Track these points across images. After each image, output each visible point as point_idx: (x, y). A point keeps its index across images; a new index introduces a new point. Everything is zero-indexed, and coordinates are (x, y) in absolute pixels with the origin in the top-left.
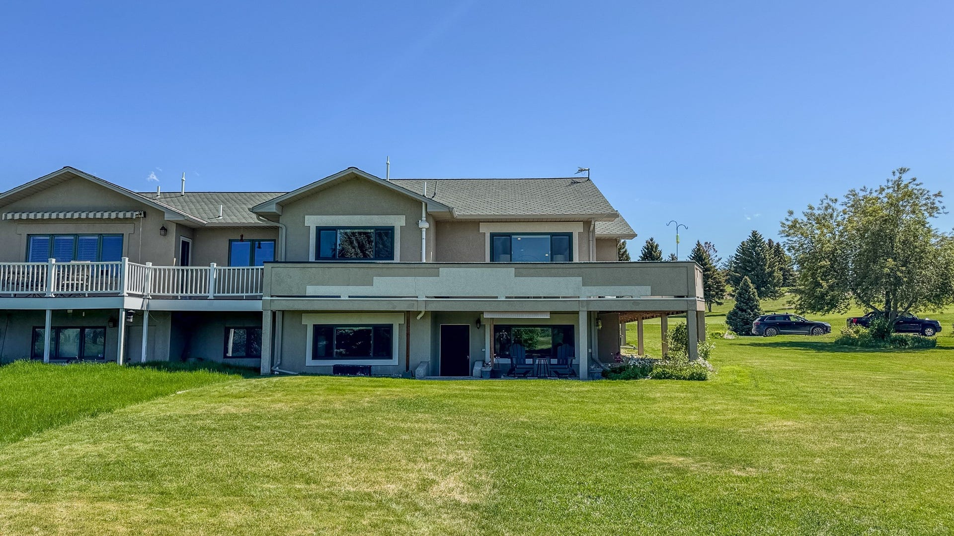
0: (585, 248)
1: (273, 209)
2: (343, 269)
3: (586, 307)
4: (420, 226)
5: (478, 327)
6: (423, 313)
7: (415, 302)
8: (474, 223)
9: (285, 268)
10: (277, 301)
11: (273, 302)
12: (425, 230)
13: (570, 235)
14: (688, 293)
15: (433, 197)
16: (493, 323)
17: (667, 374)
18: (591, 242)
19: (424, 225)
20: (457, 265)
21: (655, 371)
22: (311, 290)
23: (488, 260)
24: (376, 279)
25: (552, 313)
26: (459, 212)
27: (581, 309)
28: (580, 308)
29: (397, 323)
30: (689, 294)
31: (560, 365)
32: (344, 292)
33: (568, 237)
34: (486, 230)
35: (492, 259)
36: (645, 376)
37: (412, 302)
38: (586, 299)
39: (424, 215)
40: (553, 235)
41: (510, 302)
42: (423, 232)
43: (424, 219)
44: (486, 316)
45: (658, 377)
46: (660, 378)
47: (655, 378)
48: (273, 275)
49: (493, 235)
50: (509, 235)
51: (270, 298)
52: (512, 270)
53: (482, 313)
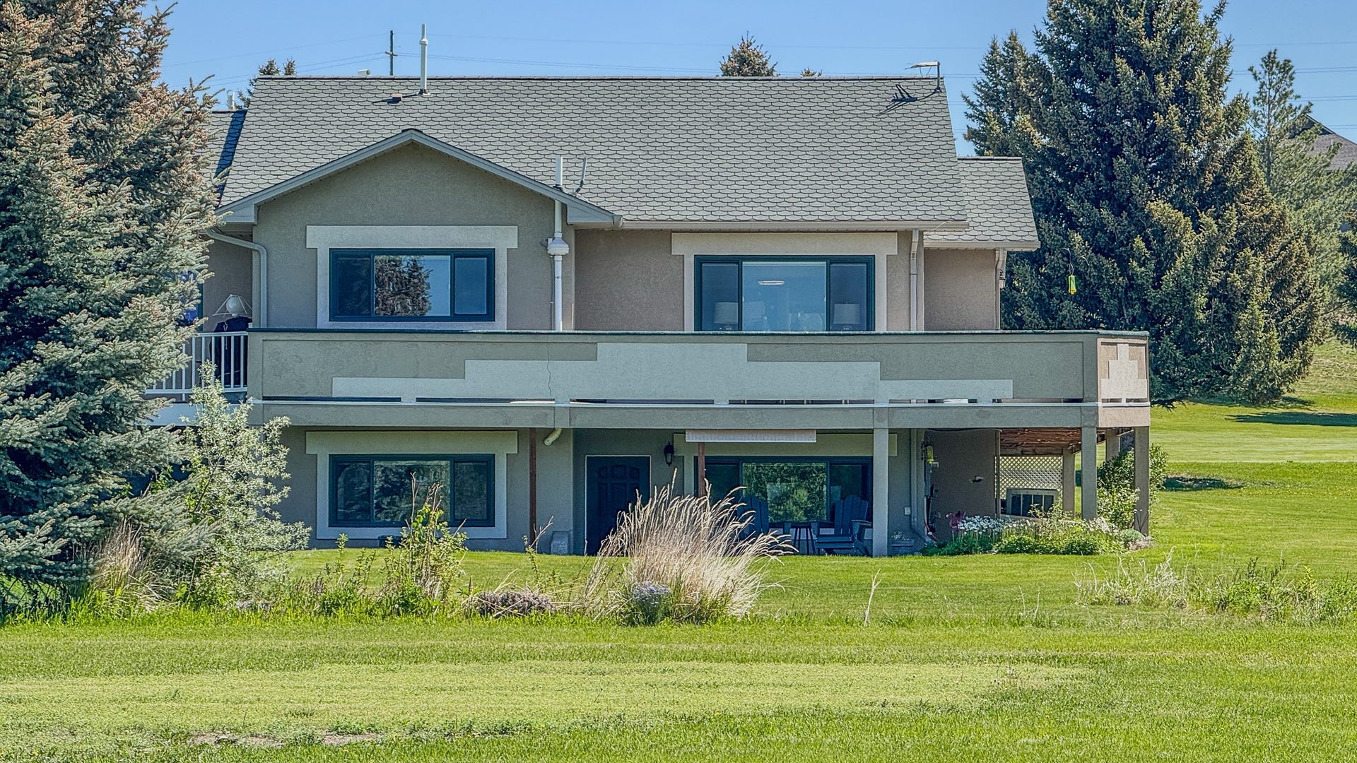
0: (901, 290)
1: (249, 216)
2: (405, 344)
3: (886, 422)
4: (551, 251)
5: (669, 461)
6: (559, 432)
7: (548, 411)
8: (661, 237)
9: (290, 343)
10: (276, 407)
11: (268, 410)
12: (560, 258)
13: (869, 262)
14: (1083, 394)
15: (578, 190)
16: (703, 453)
17: (1025, 544)
18: (914, 278)
19: (559, 249)
20: (633, 337)
21: (1005, 541)
22: (341, 387)
23: (690, 327)
24: (470, 365)
25: (820, 432)
26: (631, 214)
27: (877, 425)
28: (876, 421)
29: (503, 452)
30: (1086, 396)
31: (840, 535)
32: (409, 389)
33: (865, 265)
34: (686, 250)
35: (699, 325)
36: (987, 549)
37: (544, 411)
38: (887, 405)
39: (558, 227)
40: (831, 260)
41: (738, 412)
42: (556, 263)
43: (558, 235)
44: (690, 438)
45: (1010, 550)
46: (1012, 552)
47: (1003, 552)
48: (266, 355)
49: (700, 261)
50: (738, 260)
51: (261, 402)
52: (741, 349)
53: (683, 432)
